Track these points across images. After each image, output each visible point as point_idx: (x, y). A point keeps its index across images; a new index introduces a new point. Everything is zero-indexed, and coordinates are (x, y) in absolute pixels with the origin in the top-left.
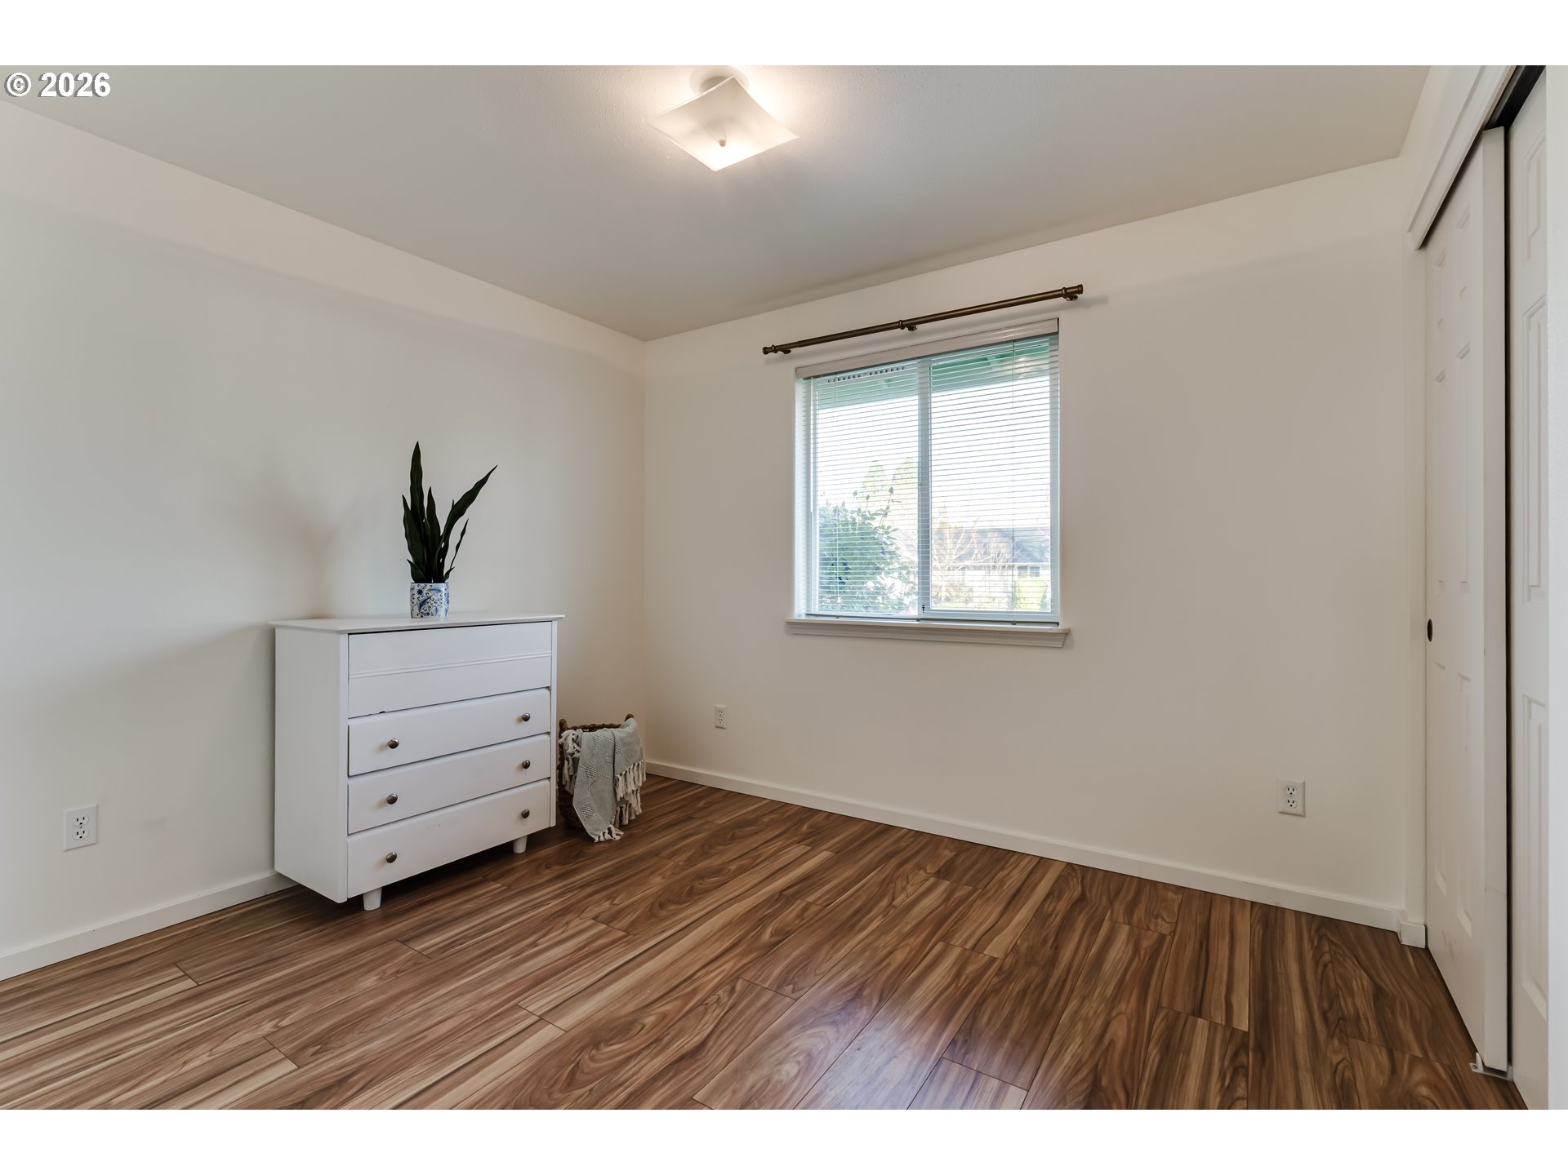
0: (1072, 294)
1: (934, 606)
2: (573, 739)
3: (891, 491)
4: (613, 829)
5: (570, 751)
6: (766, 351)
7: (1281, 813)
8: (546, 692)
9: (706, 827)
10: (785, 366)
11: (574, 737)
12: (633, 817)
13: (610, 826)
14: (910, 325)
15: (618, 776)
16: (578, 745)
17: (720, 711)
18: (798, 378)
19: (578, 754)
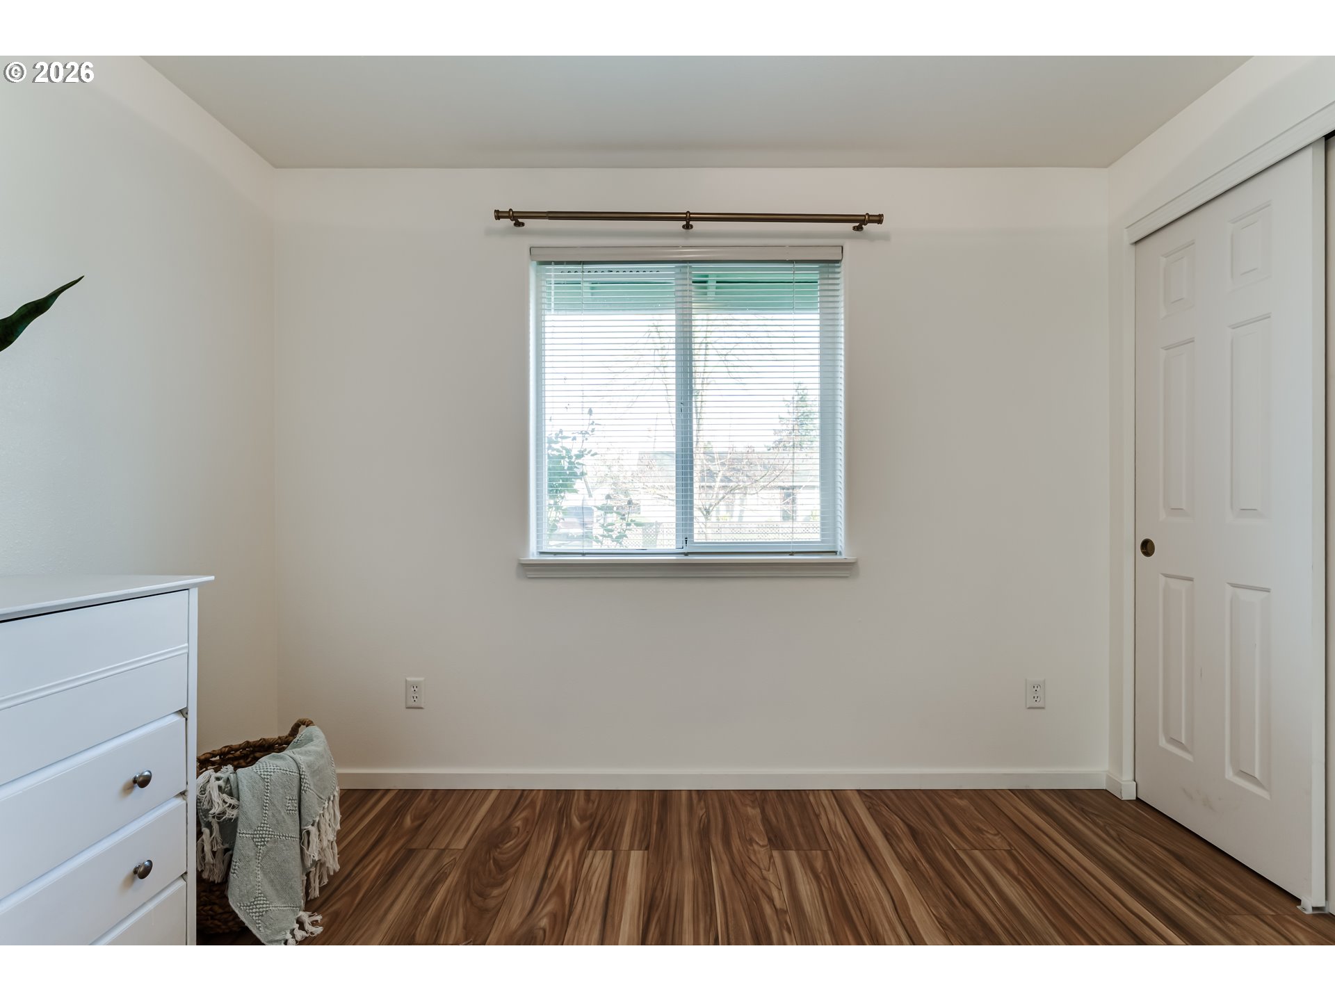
0: (860, 222)
1: (697, 538)
2: (220, 788)
3: (590, 412)
4: (304, 916)
5: (216, 810)
6: (499, 215)
7: (1029, 708)
8: (179, 719)
9: (447, 860)
10: (519, 242)
11: (221, 783)
12: (326, 881)
13: (301, 913)
14: (688, 219)
15: (310, 827)
16: (231, 794)
17: (415, 686)
18: (532, 260)
19: (235, 812)
